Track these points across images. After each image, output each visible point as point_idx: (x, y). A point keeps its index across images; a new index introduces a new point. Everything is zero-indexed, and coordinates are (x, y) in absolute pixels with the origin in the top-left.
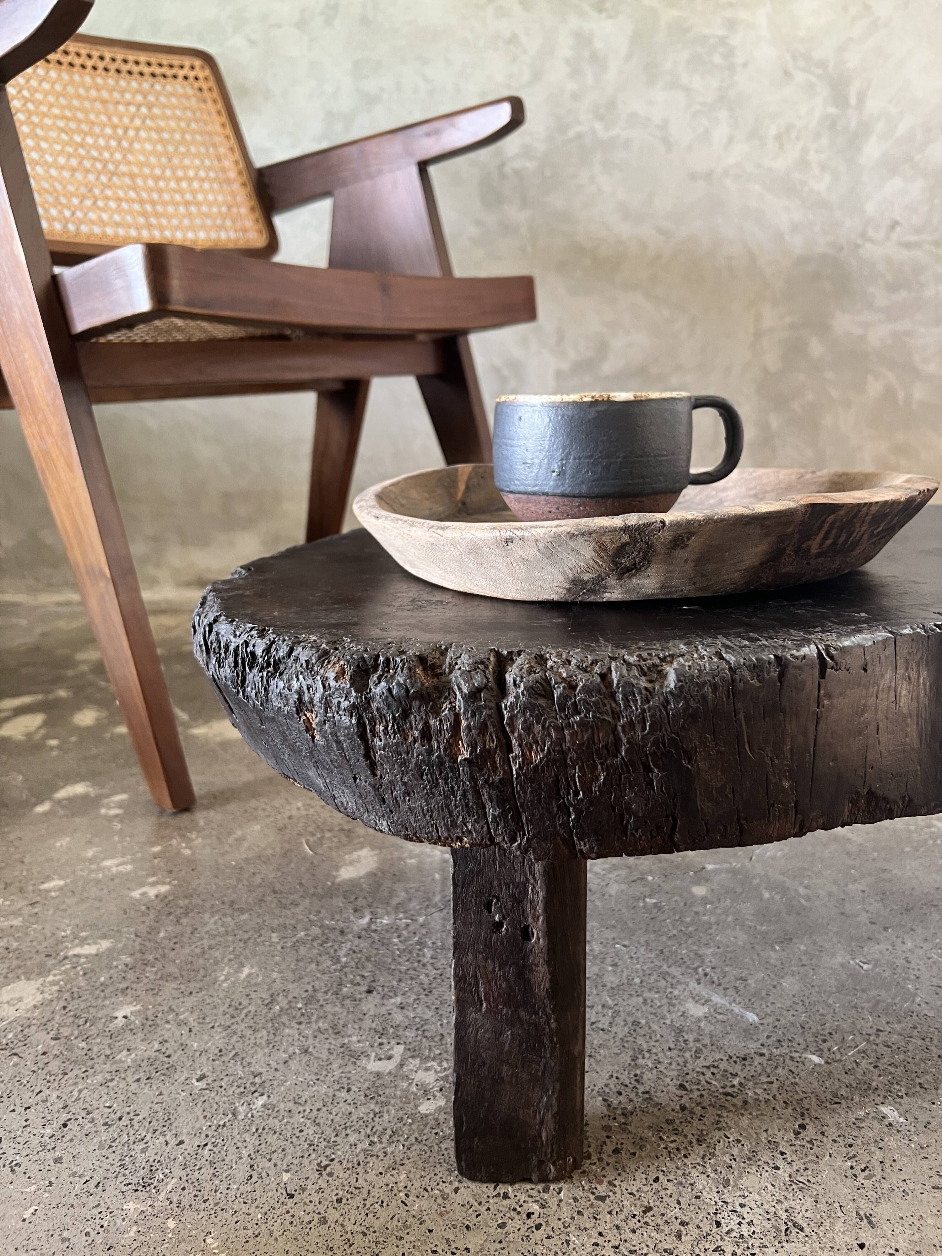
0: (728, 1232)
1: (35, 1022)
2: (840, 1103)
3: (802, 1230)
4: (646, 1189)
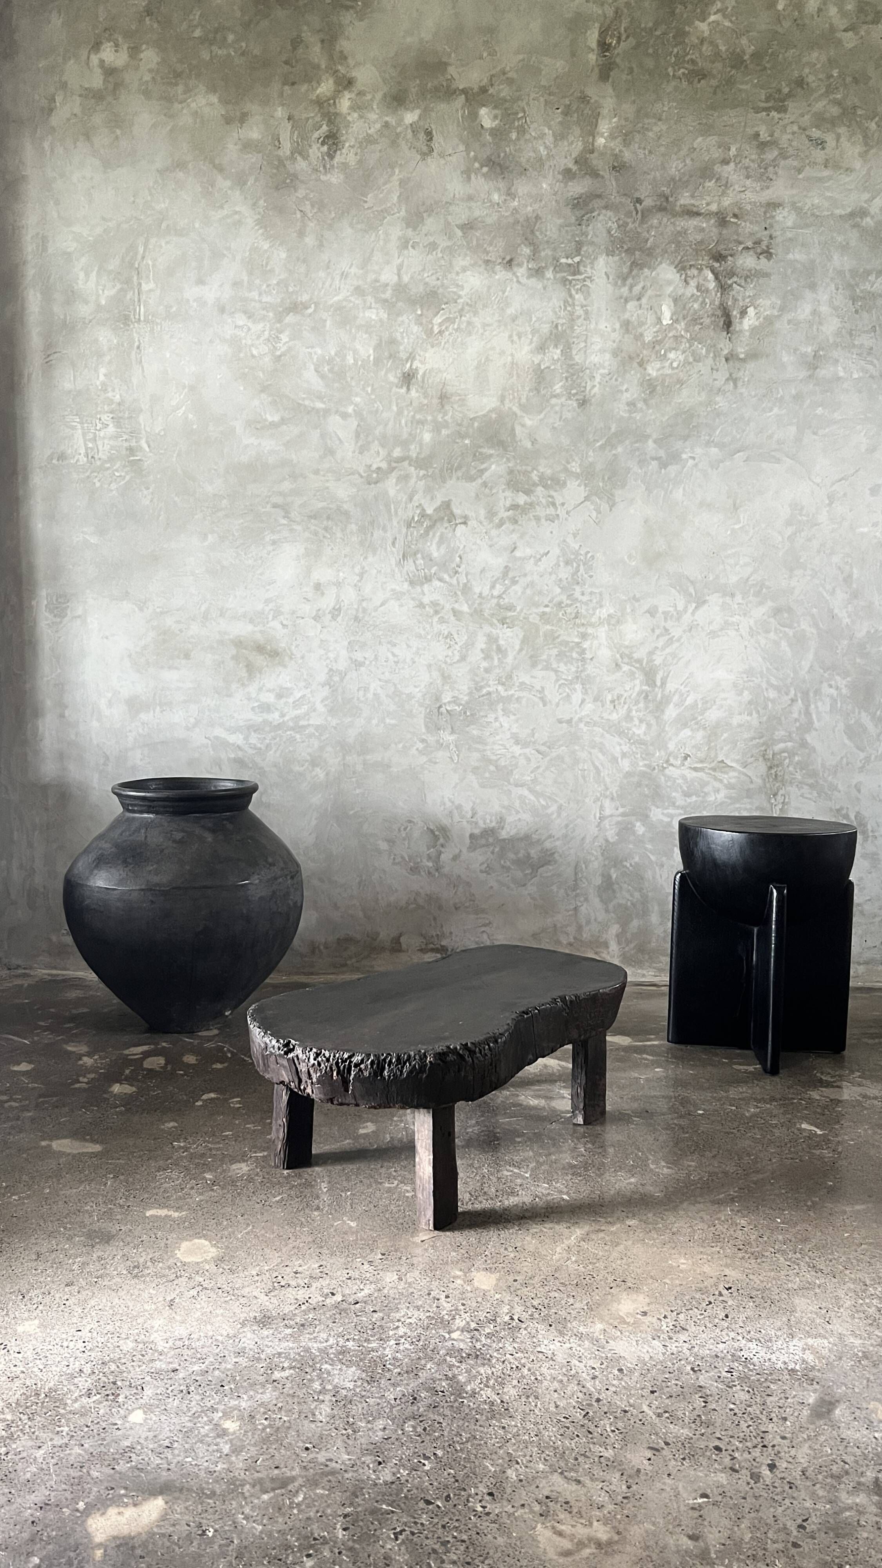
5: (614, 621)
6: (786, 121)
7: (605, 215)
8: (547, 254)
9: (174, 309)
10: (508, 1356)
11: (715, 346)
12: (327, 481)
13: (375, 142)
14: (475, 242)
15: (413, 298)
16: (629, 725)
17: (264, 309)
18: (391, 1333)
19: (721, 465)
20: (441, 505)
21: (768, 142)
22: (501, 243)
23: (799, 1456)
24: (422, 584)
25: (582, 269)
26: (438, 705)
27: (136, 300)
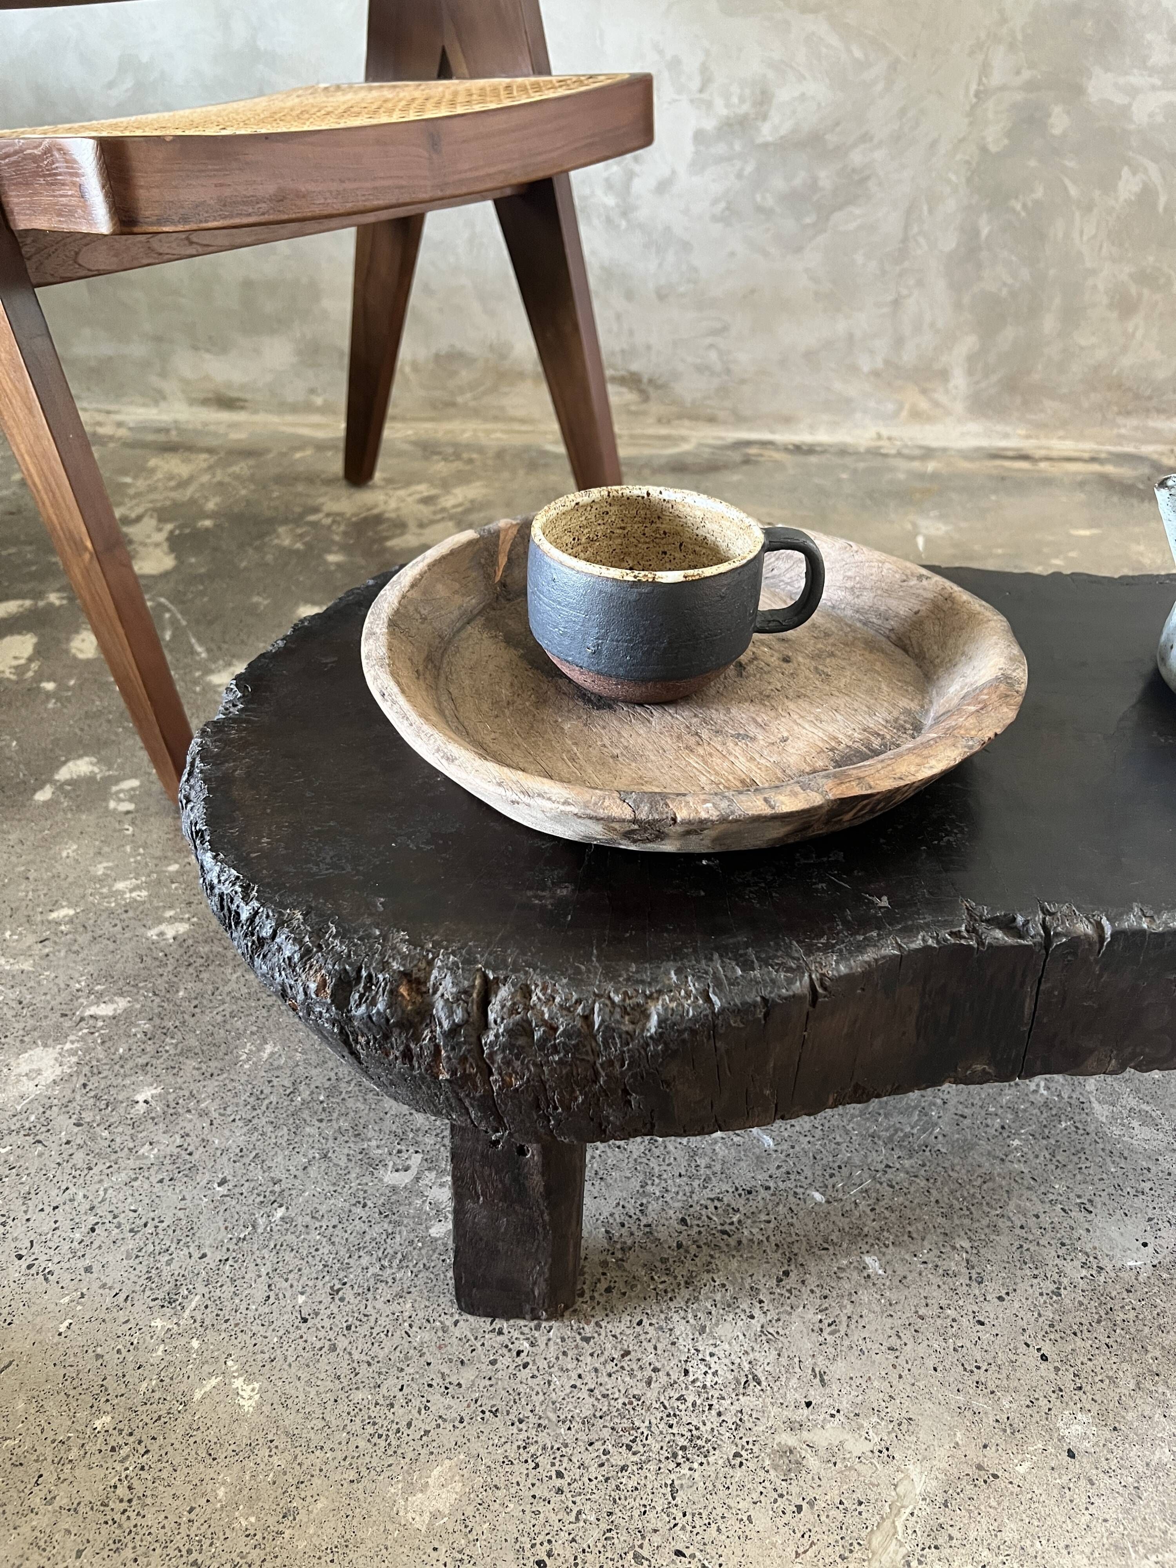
0: (693, 1382)
1: (56, 1102)
2: (827, 1249)
3: (759, 1383)
4: (628, 1331)
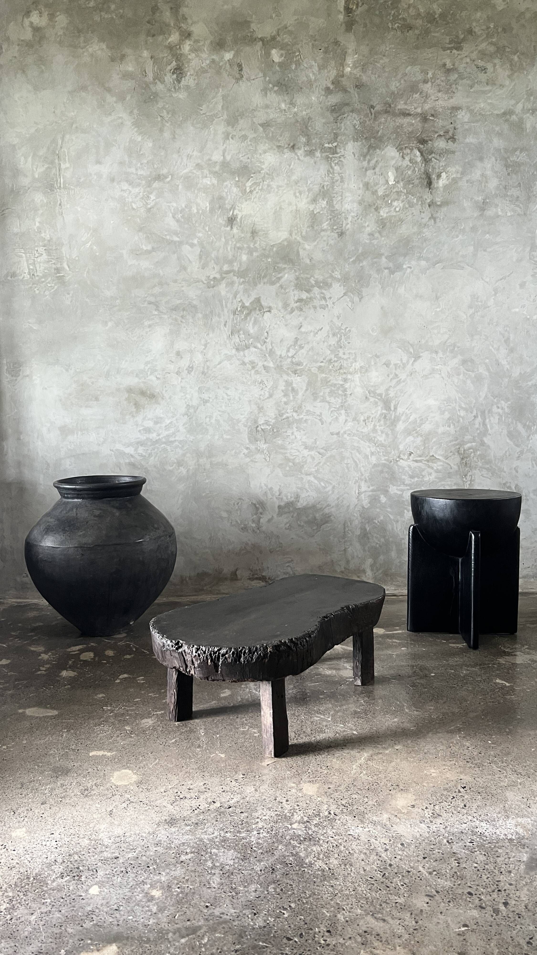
5: (365, 370)
6: (464, 56)
7: (351, 116)
8: (316, 141)
9: (82, 180)
10: (330, 838)
11: (422, 197)
12: (183, 286)
13: (206, 72)
14: (271, 135)
15: (233, 170)
16: (374, 435)
17: (139, 179)
18: (254, 826)
19: (428, 271)
20: (254, 300)
21: (452, 68)
22: (287, 135)
23: (522, 896)
24: (244, 350)
25: (338, 150)
26: (256, 426)
27: (58, 174)
